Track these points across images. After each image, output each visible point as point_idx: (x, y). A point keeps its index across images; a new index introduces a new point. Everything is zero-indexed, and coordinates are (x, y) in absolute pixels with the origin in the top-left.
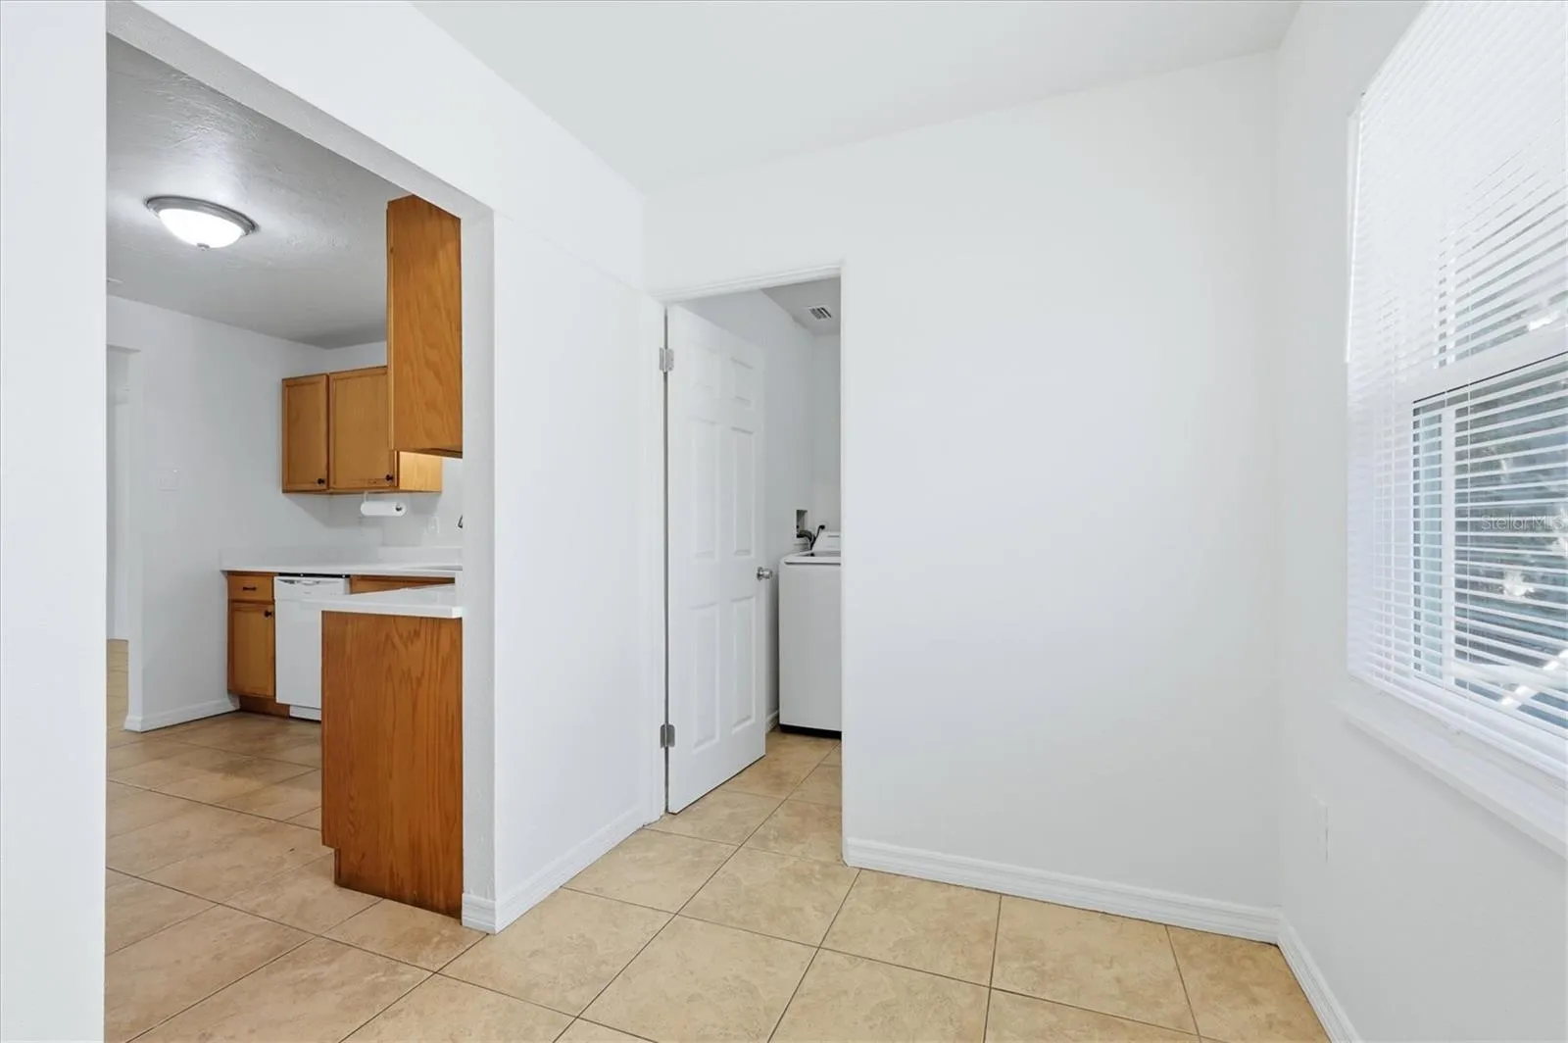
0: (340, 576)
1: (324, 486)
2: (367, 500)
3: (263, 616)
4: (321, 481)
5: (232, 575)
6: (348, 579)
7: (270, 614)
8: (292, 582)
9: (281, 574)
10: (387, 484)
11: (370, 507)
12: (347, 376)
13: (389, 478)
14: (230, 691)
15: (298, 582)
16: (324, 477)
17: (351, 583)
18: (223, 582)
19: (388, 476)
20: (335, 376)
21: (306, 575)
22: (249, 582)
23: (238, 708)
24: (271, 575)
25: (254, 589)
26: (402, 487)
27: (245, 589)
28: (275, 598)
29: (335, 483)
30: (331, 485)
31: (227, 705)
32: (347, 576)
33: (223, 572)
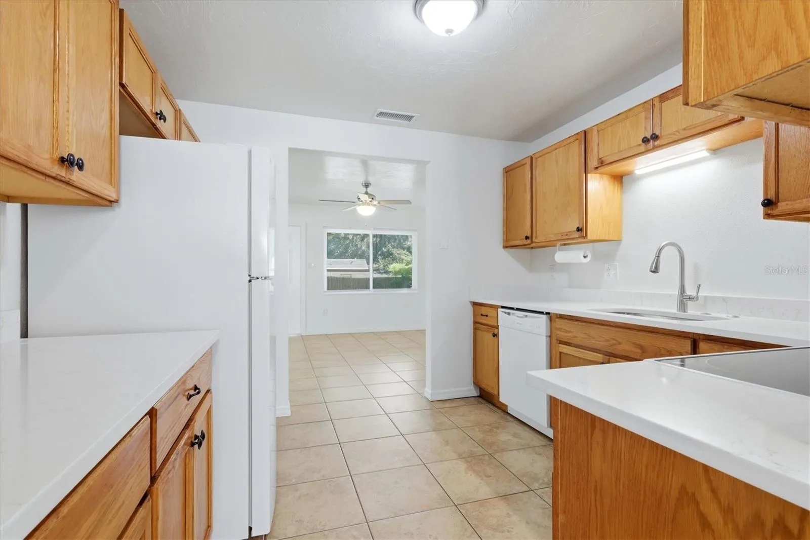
0: (542, 313)
1: (529, 241)
2: (559, 250)
3: (491, 335)
4: (527, 238)
5: (475, 304)
6: (549, 316)
7: (496, 335)
8: (509, 314)
9: (503, 307)
10: (577, 235)
11: (561, 256)
12: (544, 153)
13: (579, 230)
14: (474, 383)
15: (513, 314)
16: (529, 235)
17: (551, 320)
18: (470, 309)
19: (578, 228)
20: (537, 156)
21: (518, 309)
22: (484, 310)
23: (479, 395)
24: (495, 307)
25: (487, 316)
26: (590, 237)
27: (482, 315)
28: (499, 324)
29: (536, 238)
30: (534, 240)
31: (474, 393)
32: (548, 313)
33: (471, 302)
